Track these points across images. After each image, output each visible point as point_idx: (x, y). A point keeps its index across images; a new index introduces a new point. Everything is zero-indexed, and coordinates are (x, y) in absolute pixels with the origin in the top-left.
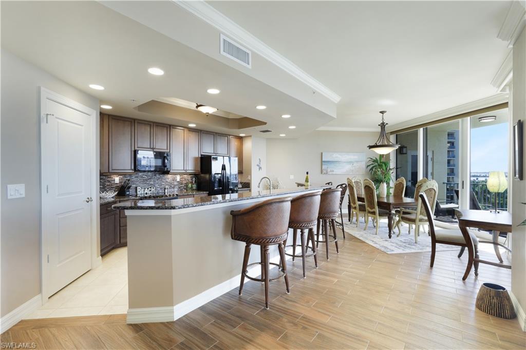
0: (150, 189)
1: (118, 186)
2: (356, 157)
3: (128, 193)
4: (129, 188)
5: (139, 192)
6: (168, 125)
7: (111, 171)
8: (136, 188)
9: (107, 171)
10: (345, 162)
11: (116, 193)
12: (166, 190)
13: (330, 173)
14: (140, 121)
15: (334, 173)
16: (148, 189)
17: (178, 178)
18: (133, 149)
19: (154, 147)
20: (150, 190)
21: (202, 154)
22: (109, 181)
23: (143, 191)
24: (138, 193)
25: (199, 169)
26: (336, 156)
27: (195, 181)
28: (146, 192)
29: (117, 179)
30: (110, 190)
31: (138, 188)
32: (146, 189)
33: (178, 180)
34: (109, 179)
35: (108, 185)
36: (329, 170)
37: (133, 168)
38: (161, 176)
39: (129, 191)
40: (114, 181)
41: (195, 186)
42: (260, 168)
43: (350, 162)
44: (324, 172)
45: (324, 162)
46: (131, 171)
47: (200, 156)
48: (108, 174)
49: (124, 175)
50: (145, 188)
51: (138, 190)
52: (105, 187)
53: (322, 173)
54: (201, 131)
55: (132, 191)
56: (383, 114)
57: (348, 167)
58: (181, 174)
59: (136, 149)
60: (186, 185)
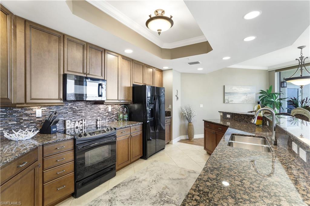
0: (81, 122)
1: (41, 121)
2: (249, 90)
3: (54, 130)
4: (57, 122)
5: (68, 126)
6: (103, 48)
7: (28, 100)
8: (65, 121)
9: (24, 102)
10: (241, 94)
11: (38, 131)
12: (98, 122)
13: (231, 102)
14: (70, 38)
15: (233, 102)
16: (79, 122)
17: (110, 108)
18: (62, 73)
19: (88, 73)
20: (82, 124)
21: (134, 83)
22: (27, 115)
23: (72, 125)
24: (67, 128)
25: (131, 99)
26: (235, 89)
27: (127, 111)
28: (76, 125)
29: (39, 112)
30: (28, 127)
31: (67, 121)
32: (77, 122)
33: (110, 110)
34: (26, 112)
35: (25, 120)
36: (230, 100)
37: (61, 97)
38: (93, 106)
39: (56, 127)
40: (35, 114)
41: (126, 116)
42: (177, 98)
43: (245, 94)
44: (226, 101)
45: (227, 93)
46: (59, 101)
47: (132, 86)
48: (25, 105)
49: (49, 106)
50: (75, 121)
51: (67, 124)
52: (22, 123)
53: (224, 103)
54: (133, 60)
55: (59, 126)
56: (302, 49)
57: (243, 98)
58: (112, 104)
59: (66, 72)
60: (118, 116)
